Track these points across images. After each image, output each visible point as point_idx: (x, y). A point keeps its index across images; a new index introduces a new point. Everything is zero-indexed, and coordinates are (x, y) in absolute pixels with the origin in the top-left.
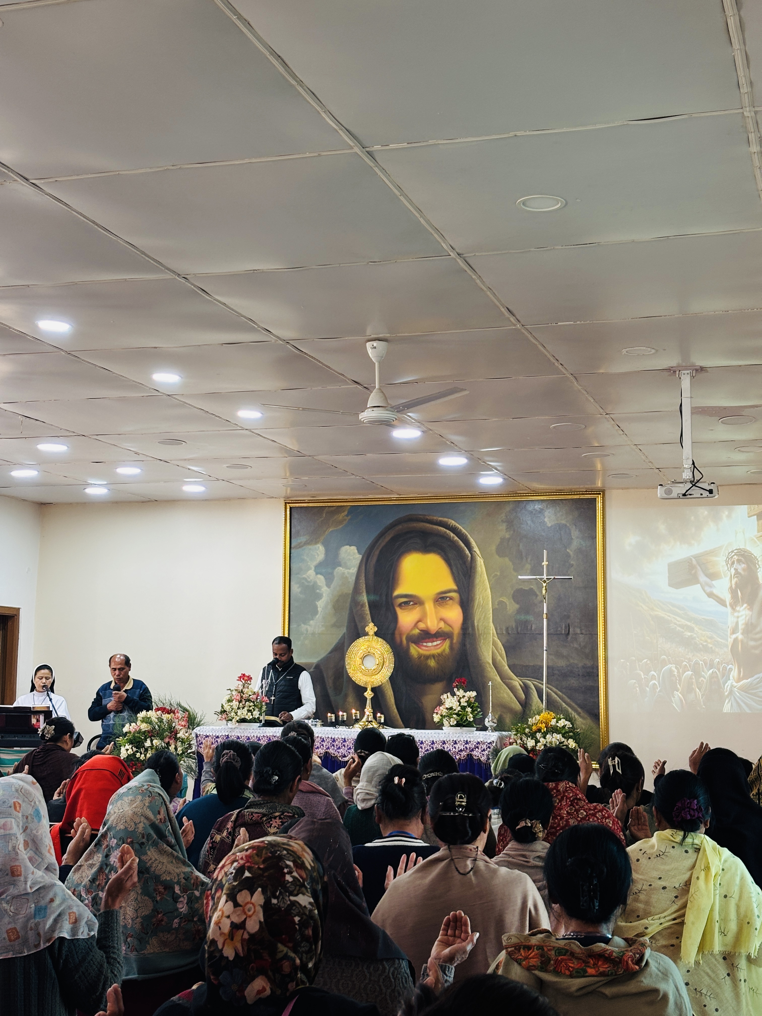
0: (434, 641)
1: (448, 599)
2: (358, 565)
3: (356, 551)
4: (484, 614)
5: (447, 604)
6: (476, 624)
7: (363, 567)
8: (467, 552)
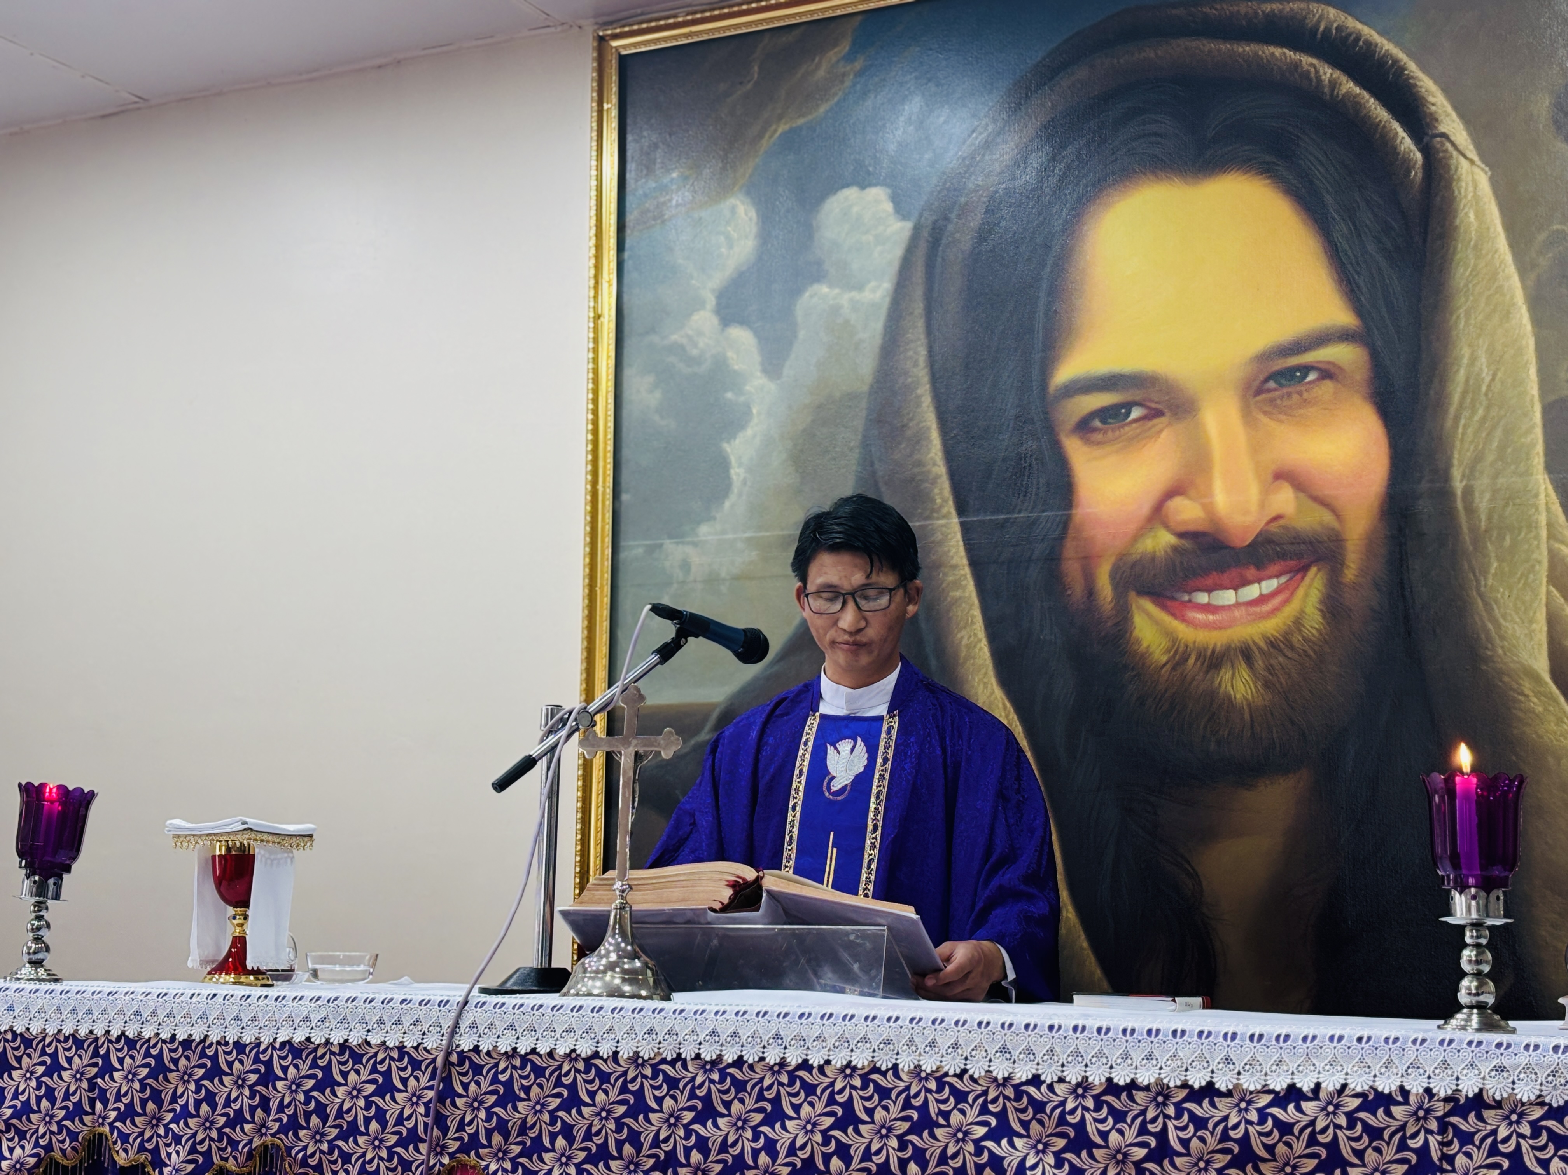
0: (1246, 583)
1: (1312, 377)
2: (894, 268)
8: (1406, 143)
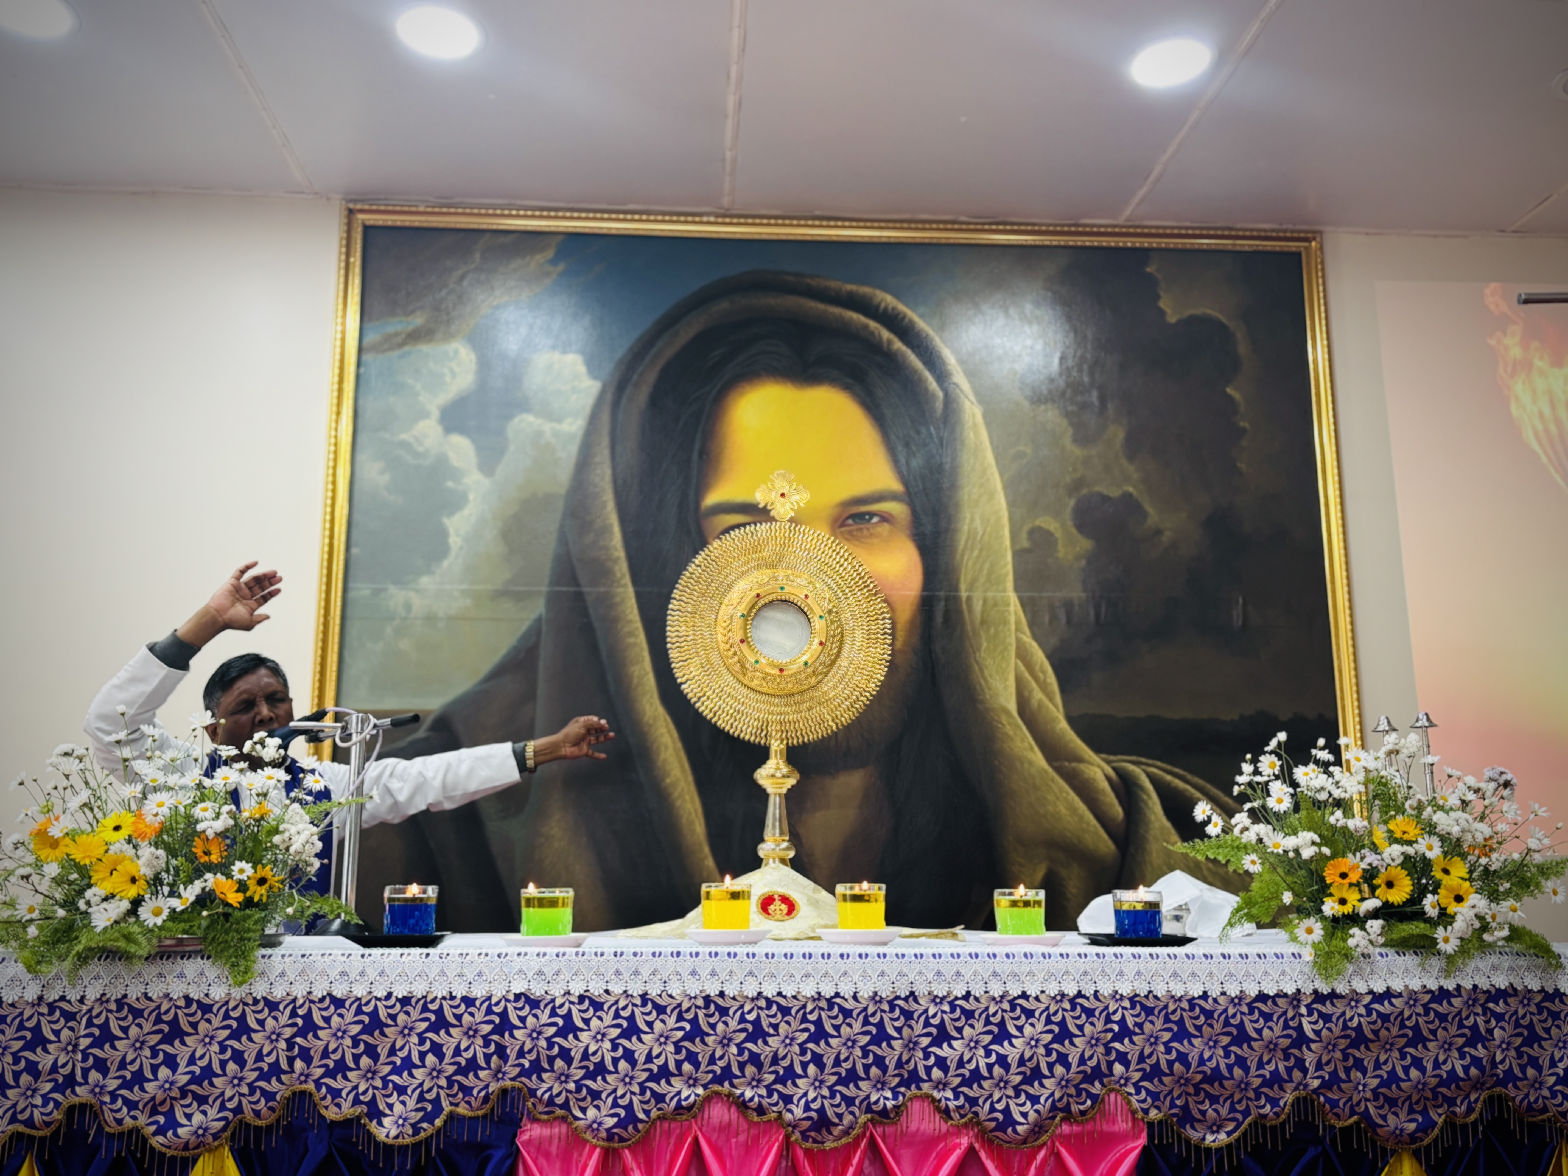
1: (875, 520)
2: (588, 410)
3: (582, 369)
4: (987, 565)
5: (871, 535)
6: (964, 594)
7: (605, 418)
8: (932, 383)
